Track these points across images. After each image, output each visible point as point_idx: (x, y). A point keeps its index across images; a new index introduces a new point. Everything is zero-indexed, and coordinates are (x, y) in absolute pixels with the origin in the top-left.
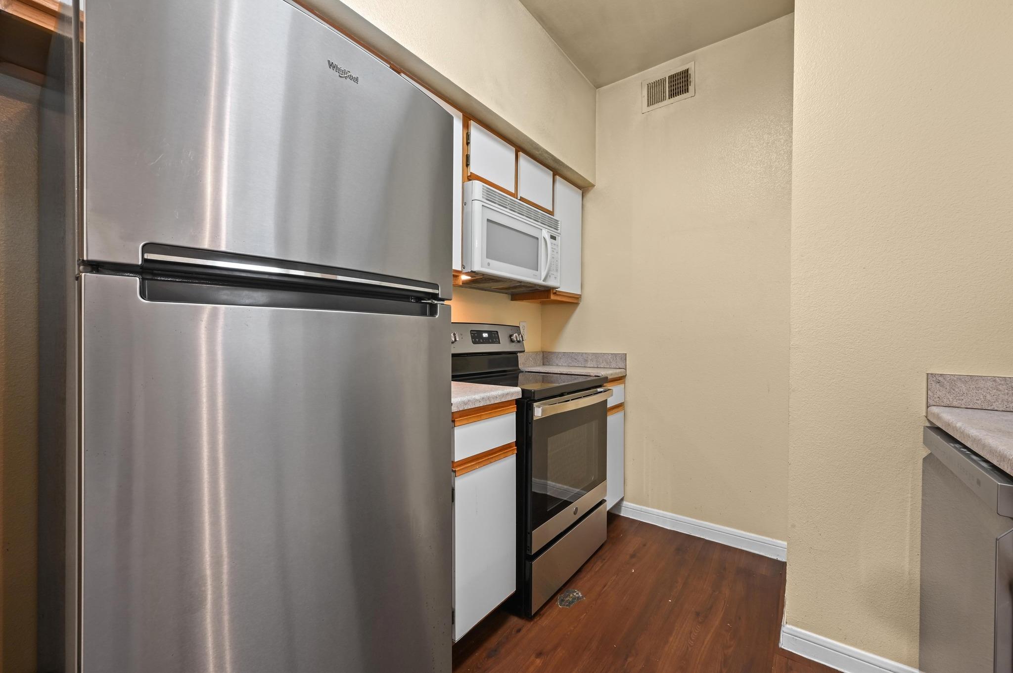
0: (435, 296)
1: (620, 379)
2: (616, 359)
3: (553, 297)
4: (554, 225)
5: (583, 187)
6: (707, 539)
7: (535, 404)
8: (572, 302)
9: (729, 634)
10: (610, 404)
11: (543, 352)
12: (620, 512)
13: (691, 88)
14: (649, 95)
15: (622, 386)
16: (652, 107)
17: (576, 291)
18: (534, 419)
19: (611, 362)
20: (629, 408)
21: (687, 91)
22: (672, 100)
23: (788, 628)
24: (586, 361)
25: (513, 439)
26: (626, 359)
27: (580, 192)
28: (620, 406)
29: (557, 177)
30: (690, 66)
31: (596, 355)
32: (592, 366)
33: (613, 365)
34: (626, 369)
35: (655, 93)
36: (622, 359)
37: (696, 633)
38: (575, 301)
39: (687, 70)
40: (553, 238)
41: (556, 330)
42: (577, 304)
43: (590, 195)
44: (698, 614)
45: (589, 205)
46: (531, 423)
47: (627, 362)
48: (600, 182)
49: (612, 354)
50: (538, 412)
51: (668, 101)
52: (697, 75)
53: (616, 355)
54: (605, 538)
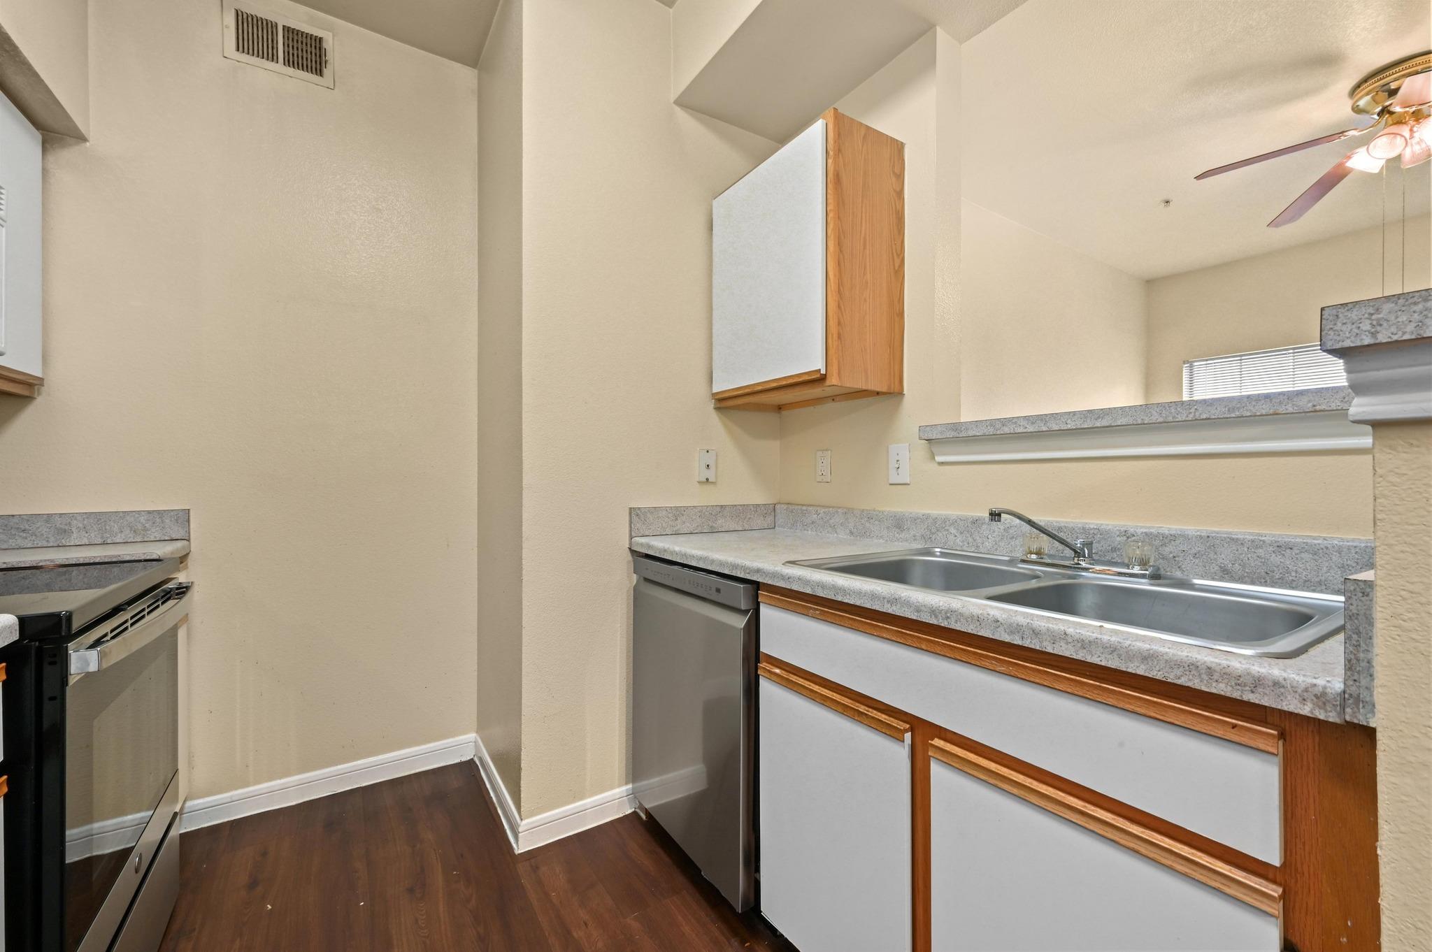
1: (182, 561)
2: (163, 522)
5: (50, 132)
6: (364, 785)
7: (72, 645)
9: (462, 883)
13: (328, 73)
14: (240, 31)
16: (248, 60)
17: (33, 369)
18: (71, 683)
19: (145, 529)
21: (319, 72)
22: (290, 71)
23: (526, 825)
24: (65, 532)
26: (188, 521)
27: (38, 136)
30: (325, 37)
31: (100, 518)
32: (85, 541)
33: (151, 535)
34: (189, 540)
35: (255, 38)
36: (179, 522)
37: (423, 915)
38: (26, 393)
39: (320, 40)
44: (411, 891)
46: (60, 696)
47: (192, 526)
49: (149, 512)
50: (91, 661)
51: (282, 69)
52: (337, 59)
53: (159, 513)
54: (177, 891)
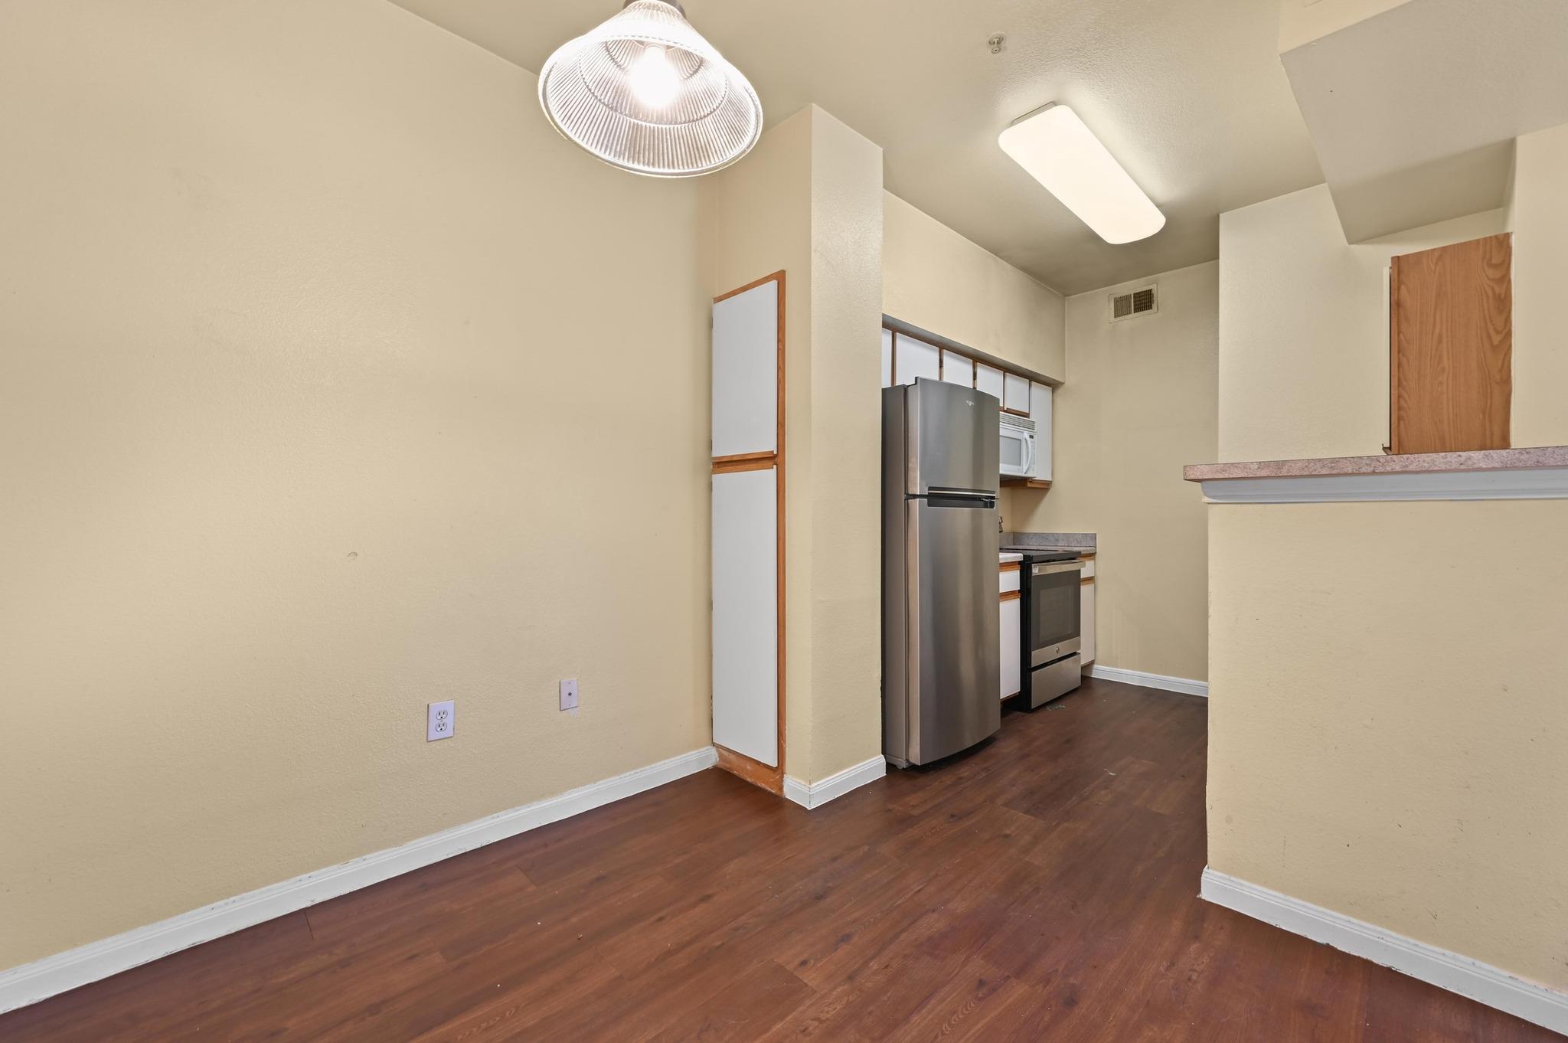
0: (993, 498)
1: (1091, 555)
2: (1086, 538)
3: (1029, 485)
4: (1031, 426)
5: (1053, 385)
7: (1033, 565)
8: (1044, 487)
10: (1083, 576)
11: (1014, 533)
12: (1091, 674)
13: (1154, 306)
14: (1116, 307)
15: (1093, 562)
16: (1119, 319)
17: (1048, 478)
18: (1033, 575)
19: (1081, 541)
20: (1099, 582)
21: (1150, 307)
22: (1137, 314)
25: (1018, 588)
26: (1095, 538)
27: (1052, 390)
28: (1090, 579)
29: (1033, 383)
30: (1153, 287)
31: (1067, 535)
32: (1063, 544)
33: (1084, 544)
34: (1095, 548)
35: (1122, 307)
36: (1092, 538)
38: (1048, 486)
39: (1151, 290)
40: (1031, 437)
41: (1028, 513)
42: (1048, 489)
43: (1060, 391)
45: (1059, 400)
46: (1031, 577)
47: (1097, 540)
48: (1070, 380)
49: (1082, 534)
50: (1036, 570)
51: (1133, 315)
52: (1159, 295)
53: (1086, 535)
54: (1078, 683)
